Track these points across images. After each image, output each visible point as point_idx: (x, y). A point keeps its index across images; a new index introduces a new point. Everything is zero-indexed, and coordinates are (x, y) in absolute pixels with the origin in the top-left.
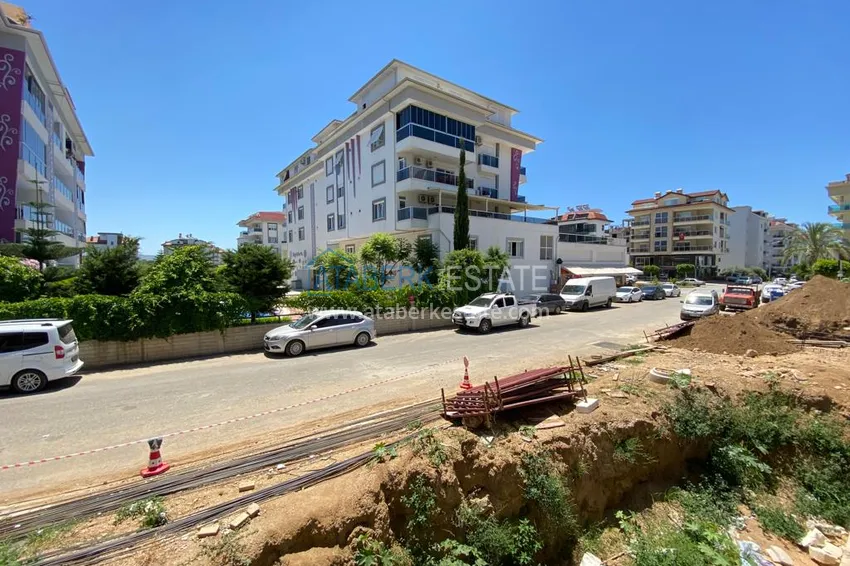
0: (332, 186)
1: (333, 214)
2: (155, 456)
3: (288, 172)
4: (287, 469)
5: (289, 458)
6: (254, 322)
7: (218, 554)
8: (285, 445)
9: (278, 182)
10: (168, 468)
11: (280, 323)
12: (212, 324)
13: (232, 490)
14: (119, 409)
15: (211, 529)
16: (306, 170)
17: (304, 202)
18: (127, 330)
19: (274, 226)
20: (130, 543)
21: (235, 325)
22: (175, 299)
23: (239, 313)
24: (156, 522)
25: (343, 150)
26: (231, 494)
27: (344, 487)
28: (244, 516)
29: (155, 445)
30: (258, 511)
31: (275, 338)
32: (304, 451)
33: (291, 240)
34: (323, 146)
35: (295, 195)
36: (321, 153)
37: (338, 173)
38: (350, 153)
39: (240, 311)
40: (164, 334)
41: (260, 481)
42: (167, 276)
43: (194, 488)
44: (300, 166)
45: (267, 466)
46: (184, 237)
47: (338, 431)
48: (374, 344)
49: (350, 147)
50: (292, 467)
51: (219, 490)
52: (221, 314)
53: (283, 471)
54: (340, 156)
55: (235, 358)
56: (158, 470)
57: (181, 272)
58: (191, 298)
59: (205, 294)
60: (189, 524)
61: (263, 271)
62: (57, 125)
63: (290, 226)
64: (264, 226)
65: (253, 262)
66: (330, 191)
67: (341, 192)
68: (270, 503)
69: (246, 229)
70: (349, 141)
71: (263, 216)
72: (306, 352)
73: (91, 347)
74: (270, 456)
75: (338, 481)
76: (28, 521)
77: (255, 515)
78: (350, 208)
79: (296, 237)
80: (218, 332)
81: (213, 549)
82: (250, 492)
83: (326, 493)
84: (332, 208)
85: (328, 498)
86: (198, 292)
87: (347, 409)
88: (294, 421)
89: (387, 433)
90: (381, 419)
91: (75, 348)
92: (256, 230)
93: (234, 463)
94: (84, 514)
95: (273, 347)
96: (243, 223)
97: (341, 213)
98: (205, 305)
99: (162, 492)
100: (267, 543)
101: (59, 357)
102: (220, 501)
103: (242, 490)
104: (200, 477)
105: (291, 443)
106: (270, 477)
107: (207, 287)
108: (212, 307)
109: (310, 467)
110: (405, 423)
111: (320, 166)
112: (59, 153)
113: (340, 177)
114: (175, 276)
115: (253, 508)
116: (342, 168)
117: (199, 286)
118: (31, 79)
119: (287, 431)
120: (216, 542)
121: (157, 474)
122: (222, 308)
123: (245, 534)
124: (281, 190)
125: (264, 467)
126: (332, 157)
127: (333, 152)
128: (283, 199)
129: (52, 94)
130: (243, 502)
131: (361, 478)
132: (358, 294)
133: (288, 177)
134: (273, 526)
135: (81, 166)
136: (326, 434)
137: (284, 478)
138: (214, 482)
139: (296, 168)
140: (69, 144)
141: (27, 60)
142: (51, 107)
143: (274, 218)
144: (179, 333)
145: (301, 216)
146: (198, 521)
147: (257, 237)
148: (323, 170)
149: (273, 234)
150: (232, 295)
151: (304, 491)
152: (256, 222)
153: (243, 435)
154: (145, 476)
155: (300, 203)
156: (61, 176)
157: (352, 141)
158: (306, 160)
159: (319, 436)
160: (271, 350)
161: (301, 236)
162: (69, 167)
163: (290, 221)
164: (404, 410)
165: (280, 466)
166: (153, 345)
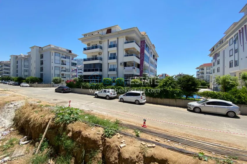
0: (232, 49)
1: (232, 61)
2: (144, 123)
3: (214, 48)
4: (170, 142)
5: (172, 140)
6: (186, 99)
7: (142, 150)
8: (174, 136)
9: (210, 52)
10: (146, 127)
11: (195, 100)
12: (173, 97)
13: (154, 139)
14: (147, 112)
15: (144, 143)
16: (221, 46)
17: (220, 58)
18: (154, 95)
19: (209, 68)
20: (132, 136)
21: (179, 99)
22: (164, 89)
23: (181, 95)
24: (138, 136)
25: (238, 33)
26: (154, 140)
27: (181, 157)
28: (151, 145)
29: (145, 120)
30: (155, 147)
31: (190, 105)
32: (179, 141)
33: (214, 72)
34: (228, 34)
35: (216, 56)
36: (227, 38)
37: (235, 43)
38: (241, 34)
39: (181, 94)
40: (161, 98)
41: (162, 141)
42: (163, 84)
43: (148, 134)
44: (219, 45)
45: (166, 139)
46: (181, 74)
47: (195, 142)
48: (239, 118)
49: (241, 31)
50: (172, 143)
51: (152, 137)
52: (175, 95)
53: (169, 142)
54: (236, 36)
55: (178, 108)
56: (144, 126)
57: (166, 83)
58: (168, 90)
59: (172, 89)
60: (141, 140)
61: (189, 83)
62: (151, 52)
63: (214, 68)
64: (205, 68)
65: (186, 81)
66: (231, 52)
67: (236, 51)
68: (158, 147)
69: (198, 70)
70: (240, 29)
71: (205, 65)
72: (201, 112)
73: (148, 98)
74: (168, 136)
75: (181, 155)
76: (124, 125)
77: (154, 147)
78: (241, 57)
79: (216, 71)
80: (174, 100)
81: (142, 148)
82: (158, 142)
83: (174, 155)
84: (232, 58)
85: (174, 157)
86: (170, 88)
87: (204, 137)
88: (182, 131)
89: (216, 153)
90: (216, 147)
91: (145, 97)
92: (202, 70)
93: (159, 133)
94: (130, 128)
95: (189, 108)
96: (197, 68)
97: (236, 59)
98: (171, 92)
99: (142, 131)
100: (152, 156)
101: (142, 98)
102: (150, 139)
103: (156, 140)
104: (150, 132)
105: (176, 136)
106: (164, 142)
107: (173, 87)
108: (173, 93)
109: (177, 146)
110: (228, 154)
111: (227, 43)
112: (152, 58)
113: (236, 45)
114: (165, 84)
115: (154, 145)
116: (237, 41)
117: (170, 87)
118: (146, 45)
119: (177, 133)
120: (143, 147)
121: (144, 127)
122: (176, 93)
123: (149, 149)
124: (210, 55)
125: (165, 138)
126: (232, 38)
127: (233, 36)
128: (212, 58)
129: (150, 46)
130: (153, 143)
131: (188, 159)
132: (233, 94)
133: (213, 50)
134: (156, 153)
135: (156, 60)
136: (189, 140)
137: (168, 144)
138: (152, 135)
139: (217, 46)
140: (154, 56)
141: (146, 41)
142: (150, 49)
143: (208, 65)
144: (165, 98)
145: (218, 63)
146: (143, 140)
147: (202, 72)
148: (228, 44)
149: (208, 71)
150: (179, 90)
151: (169, 150)
152: (201, 67)
153: (166, 128)
154: (142, 126)
155: (218, 58)
156: (152, 63)
157: (242, 28)
158: (221, 42)
159: (186, 139)
160: (189, 109)
161: (218, 71)
162: (153, 61)
163: (214, 65)
164: (232, 149)
165: (168, 140)
166: (159, 100)
